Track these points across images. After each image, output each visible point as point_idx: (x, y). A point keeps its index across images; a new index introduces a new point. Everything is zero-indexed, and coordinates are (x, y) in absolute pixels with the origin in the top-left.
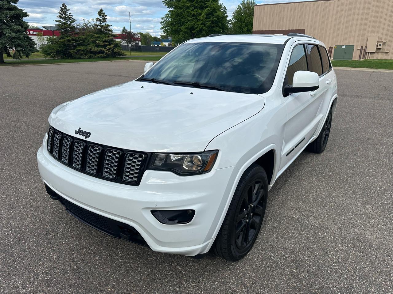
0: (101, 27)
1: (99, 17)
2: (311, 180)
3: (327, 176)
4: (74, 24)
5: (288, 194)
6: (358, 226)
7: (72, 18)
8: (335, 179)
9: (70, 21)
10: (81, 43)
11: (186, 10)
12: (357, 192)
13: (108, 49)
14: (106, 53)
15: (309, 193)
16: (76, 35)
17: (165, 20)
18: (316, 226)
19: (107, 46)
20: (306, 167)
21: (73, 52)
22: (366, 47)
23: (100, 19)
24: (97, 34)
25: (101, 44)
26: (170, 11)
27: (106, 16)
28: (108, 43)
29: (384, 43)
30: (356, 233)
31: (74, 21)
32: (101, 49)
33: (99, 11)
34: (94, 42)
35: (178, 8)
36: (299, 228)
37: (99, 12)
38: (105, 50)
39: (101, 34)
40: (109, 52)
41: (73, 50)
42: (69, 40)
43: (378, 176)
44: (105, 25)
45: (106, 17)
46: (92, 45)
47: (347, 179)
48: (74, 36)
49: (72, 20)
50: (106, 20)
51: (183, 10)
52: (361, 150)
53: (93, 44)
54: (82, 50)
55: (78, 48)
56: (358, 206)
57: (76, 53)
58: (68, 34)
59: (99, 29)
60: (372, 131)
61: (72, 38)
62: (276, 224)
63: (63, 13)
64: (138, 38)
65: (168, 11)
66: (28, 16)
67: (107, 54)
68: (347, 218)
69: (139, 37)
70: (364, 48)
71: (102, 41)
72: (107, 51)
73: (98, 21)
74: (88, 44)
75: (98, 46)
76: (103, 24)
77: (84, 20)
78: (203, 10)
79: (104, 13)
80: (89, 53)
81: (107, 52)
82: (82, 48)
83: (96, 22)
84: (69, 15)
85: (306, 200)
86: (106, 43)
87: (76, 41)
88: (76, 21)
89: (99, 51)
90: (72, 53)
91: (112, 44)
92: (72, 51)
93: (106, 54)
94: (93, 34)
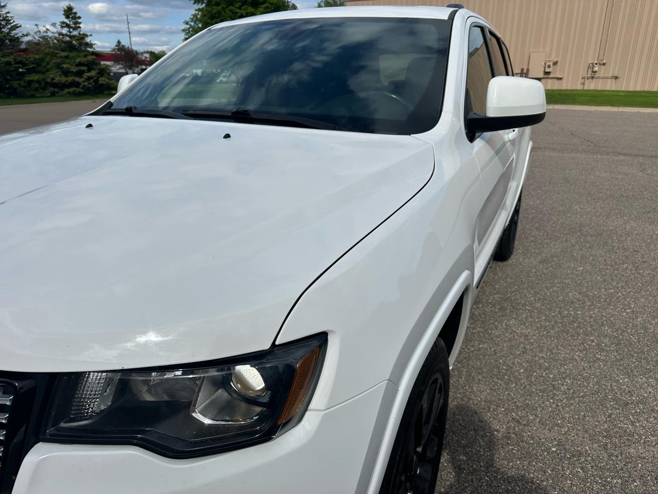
0: (71, 38)
1: (67, 21)
2: (506, 323)
3: (535, 311)
4: (17, 33)
5: (468, 365)
6: (640, 436)
7: (12, 22)
8: (553, 316)
9: (9, 26)
10: (34, 67)
11: (227, 7)
12: (606, 345)
13: (86, 79)
14: (84, 86)
15: (511, 356)
16: (22, 53)
17: (191, 26)
18: (554, 449)
19: (85, 72)
20: (487, 293)
21: (18, 84)
22: (528, 70)
23: (69, 23)
24: (63, 50)
25: (71, 70)
26: (199, 10)
27: (79, 18)
28: (85, 68)
29: (555, 63)
30: (644, 458)
31: (16, 27)
32: (73, 79)
33: (66, 8)
34: (58, 66)
35: (213, 3)
36: (518, 462)
37: (65, 11)
38: (81, 80)
39: (71, 51)
40: (88, 84)
41: (18, 82)
42: (9, 63)
43: (629, 303)
44: (78, 35)
45: (79, 21)
46: (55, 71)
47: (576, 313)
48: (19, 56)
49: (12, 25)
50: (81, 25)
51: (223, 8)
52: (577, 247)
53: (57, 71)
54: (35, 81)
55: (28, 78)
56: (621, 381)
57: (24, 87)
58: (7, 51)
59: (66, 42)
60: (582, 209)
61: (15, 59)
62: (462, 457)
64: (144, 61)
65: (196, 10)
67: (85, 88)
68: (610, 416)
69: (146, 58)
70: (525, 71)
71: (74, 64)
72: (84, 82)
73: (65, 27)
74: (48, 70)
75: (66, 73)
76: (75, 33)
77: (36, 25)
78: (258, 7)
79: (75, 13)
80: (50, 86)
81: (86, 84)
82: (35, 77)
83: (60, 29)
84: (5, 16)
85: (511, 376)
86: (83, 68)
87: (23, 64)
88: (21, 26)
89: (70, 83)
90: (16, 86)
91: (93, 69)
92: (15, 84)
93: (83, 88)
94: (56, 51)
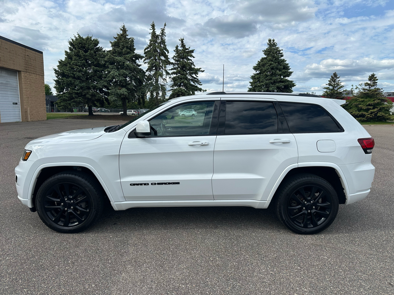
0: (369, 91)
1: (369, 82)
4: (341, 90)
9: (338, 87)
13: (370, 113)
14: (368, 117)
24: (362, 98)
25: (363, 108)
27: (377, 80)
28: (372, 107)
32: (361, 113)
33: (371, 76)
38: (367, 114)
40: (371, 116)
49: (340, 86)
50: (377, 84)
59: (365, 94)
63: (333, 81)
66: (295, 85)
71: (365, 105)
73: (367, 85)
76: (373, 88)
79: (375, 78)
83: (364, 87)
84: (337, 82)
86: (370, 107)
88: (344, 86)
91: (377, 107)
